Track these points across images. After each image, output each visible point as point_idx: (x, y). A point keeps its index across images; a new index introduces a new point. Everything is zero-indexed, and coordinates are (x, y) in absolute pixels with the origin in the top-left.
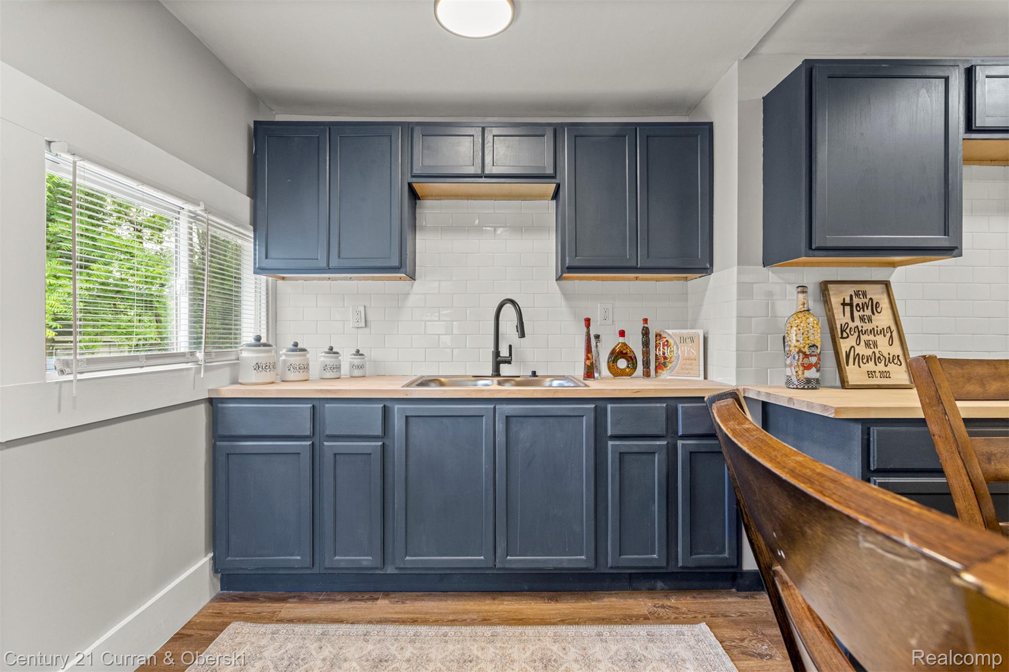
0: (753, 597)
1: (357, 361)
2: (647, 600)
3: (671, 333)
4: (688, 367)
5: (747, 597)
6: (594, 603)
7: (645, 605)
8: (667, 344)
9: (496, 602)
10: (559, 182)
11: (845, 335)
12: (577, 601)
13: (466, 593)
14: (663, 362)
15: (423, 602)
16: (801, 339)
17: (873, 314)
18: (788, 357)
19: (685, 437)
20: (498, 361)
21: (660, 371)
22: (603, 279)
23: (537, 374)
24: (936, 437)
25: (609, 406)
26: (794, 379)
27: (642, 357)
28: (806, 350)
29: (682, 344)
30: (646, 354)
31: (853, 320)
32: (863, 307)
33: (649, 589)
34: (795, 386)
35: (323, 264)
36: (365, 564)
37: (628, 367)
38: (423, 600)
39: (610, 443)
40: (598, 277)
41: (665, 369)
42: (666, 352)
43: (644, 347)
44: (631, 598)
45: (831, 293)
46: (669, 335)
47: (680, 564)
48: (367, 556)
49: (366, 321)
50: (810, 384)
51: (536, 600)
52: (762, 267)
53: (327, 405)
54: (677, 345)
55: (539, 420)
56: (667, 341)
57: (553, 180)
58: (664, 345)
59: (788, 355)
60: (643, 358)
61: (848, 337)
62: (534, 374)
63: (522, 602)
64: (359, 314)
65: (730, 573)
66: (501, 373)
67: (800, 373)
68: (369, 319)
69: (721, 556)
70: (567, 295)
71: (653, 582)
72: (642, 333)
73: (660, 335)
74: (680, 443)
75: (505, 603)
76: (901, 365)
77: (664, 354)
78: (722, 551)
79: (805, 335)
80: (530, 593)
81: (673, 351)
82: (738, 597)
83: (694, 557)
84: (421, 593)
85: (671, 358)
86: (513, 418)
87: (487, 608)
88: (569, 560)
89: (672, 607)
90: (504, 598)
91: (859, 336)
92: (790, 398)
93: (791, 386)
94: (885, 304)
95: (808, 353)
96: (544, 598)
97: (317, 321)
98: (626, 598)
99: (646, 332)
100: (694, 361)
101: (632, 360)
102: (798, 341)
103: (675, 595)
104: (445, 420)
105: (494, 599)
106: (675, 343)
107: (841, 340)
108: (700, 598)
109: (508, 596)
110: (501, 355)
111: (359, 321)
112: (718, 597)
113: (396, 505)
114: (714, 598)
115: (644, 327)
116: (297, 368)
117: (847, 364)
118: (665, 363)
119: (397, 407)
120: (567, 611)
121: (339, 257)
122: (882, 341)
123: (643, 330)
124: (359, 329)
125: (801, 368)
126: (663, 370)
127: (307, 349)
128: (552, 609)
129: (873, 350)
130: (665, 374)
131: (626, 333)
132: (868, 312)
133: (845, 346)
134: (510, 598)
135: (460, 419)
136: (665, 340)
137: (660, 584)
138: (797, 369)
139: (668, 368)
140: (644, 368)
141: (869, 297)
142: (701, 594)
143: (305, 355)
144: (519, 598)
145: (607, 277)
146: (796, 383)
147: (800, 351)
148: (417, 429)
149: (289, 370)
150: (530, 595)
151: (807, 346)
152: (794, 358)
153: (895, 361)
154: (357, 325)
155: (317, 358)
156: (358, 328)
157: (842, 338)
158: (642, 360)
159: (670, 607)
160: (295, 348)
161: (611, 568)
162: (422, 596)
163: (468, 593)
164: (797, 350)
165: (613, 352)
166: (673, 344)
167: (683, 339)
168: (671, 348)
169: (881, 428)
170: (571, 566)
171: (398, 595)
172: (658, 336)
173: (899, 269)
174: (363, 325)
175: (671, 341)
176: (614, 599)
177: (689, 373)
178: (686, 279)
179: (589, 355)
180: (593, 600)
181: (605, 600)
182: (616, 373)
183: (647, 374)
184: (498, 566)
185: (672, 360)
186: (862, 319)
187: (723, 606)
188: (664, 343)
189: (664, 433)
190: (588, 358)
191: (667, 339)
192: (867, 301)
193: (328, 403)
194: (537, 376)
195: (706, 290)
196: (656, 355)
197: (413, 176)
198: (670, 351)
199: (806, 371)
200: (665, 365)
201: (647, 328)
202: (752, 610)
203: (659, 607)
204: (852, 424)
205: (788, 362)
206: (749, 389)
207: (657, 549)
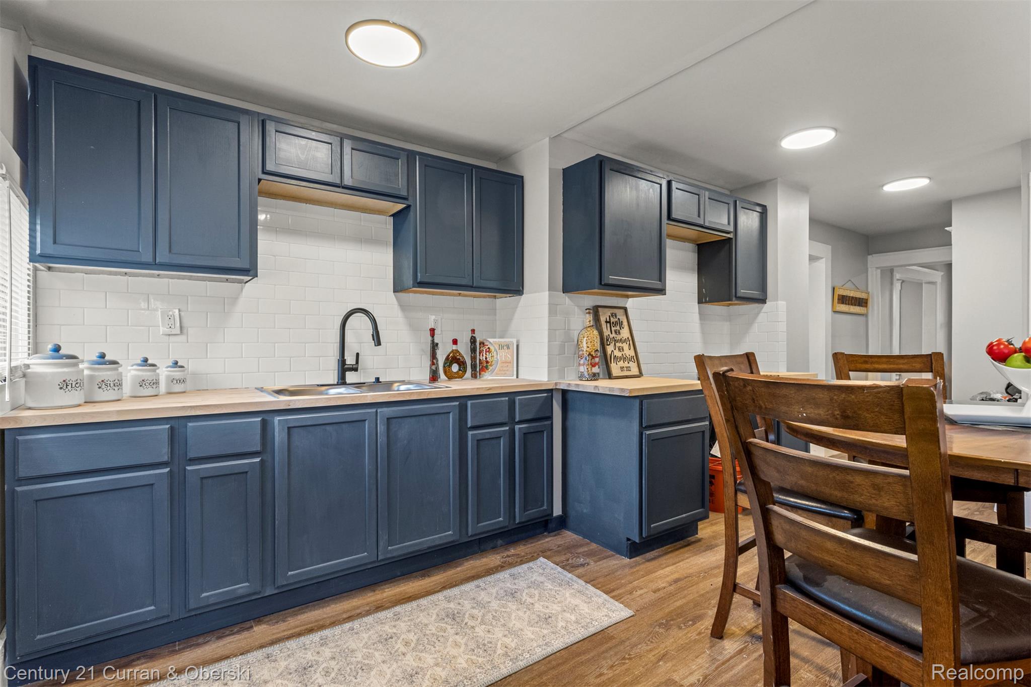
0: (559, 534)
1: (177, 374)
2: (496, 556)
3: (492, 342)
4: (505, 369)
5: (555, 535)
6: (459, 569)
7: (496, 558)
8: (489, 350)
9: (377, 592)
10: (409, 204)
11: (608, 343)
12: (445, 571)
13: (344, 595)
14: (485, 365)
15: (306, 614)
16: (590, 346)
17: (621, 329)
18: (582, 359)
19: (520, 422)
20: (344, 368)
21: (483, 373)
22: (433, 294)
23: (380, 380)
24: (707, 397)
25: (469, 403)
26: (586, 374)
27: (470, 362)
28: (593, 353)
29: (500, 350)
30: (473, 359)
31: (612, 334)
32: (615, 324)
33: (493, 548)
34: (586, 379)
35: (147, 257)
36: (241, 592)
37: (460, 370)
38: (304, 613)
39: (470, 433)
40: (429, 292)
41: (487, 371)
42: (488, 357)
43: (472, 353)
44: (483, 558)
45: (600, 314)
46: (490, 343)
47: (517, 521)
48: (242, 583)
49: (181, 327)
50: (595, 377)
51: (411, 580)
52: (562, 293)
53: (190, 424)
54: (497, 352)
55: (413, 419)
56: (489, 348)
57: (406, 202)
58: (486, 352)
59: (581, 357)
60: (472, 362)
61: (610, 344)
62: (377, 379)
63: (400, 586)
64: (172, 318)
65: (543, 521)
66: (346, 380)
67: (589, 369)
68: (185, 324)
69: (542, 509)
70: (403, 307)
71: (495, 542)
72: (471, 341)
73: (483, 343)
74: (517, 427)
75: (386, 590)
76: (635, 362)
77: (486, 358)
78: (542, 505)
79: (592, 343)
80: (403, 577)
81: (493, 356)
82: (551, 536)
83: (526, 513)
84: (297, 608)
85: (492, 362)
86: (393, 419)
87: (372, 599)
88: (440, 538)
89: (514, 555)
90: (382, 587)
91: (615, 344)
92: (596, 386)
93: (584, 379)
94: (625, 323)
95: (594, 355)
96: (416, 577)
97: (107, 326)
98: (480, 559)
99: (473, 340)
100: (509, 364)
101: (462, 364)
102: (588, 347)
103: (512, 547)
104: (328, 428)
105: (374, 591)
106: (495, 350)
107: (607, 346)
108: (529, 544)
109: (385, 585)
110: (347, 363)
111: (173, 327)
112: (539, 540)
113: (277, 522)
114: (537, 542)
115: (472, 336)
116: (112, 385)
117: (611, 363)
118: (487, 366)
119: (277, 419)
120: (442, 580)
121: (170, 251)
122: (625, 346)
123: (471, 338)
124: (171, 337)
125: (590, 366)
126: (485, 372)
127: (118, 361)
128: (430, 583)
129: (622, 353)
130: (487, 376)
131: (458, 342)
132: (618, 328)
133: (609, 349)
134: (387, 586)
135: (344, 426)
136: (487, 347)
137: (500, 542)
138: (588, 367)
139: (490, 370)
140: (472, 371)
141: (618, 317)
142: (527, 542)
143: (116, 369)
144: (395, 584)
145: (446, 293)
146: (587, 376)
147: (590, 354)
148: (299, 440)
149: (100, 388)
150: (403, 579)
151: (594, 351)
152: (586, 359)
153: (632, 360)
154: (168, 331)
155: (130, 373)
156: (169, 335)
157: (608, 345)
158: (470, 365)
159: (513, 555)
160: (102, 360)
161: (471, 536)
162: (303, 609)
163: (346, 594)
164: (588, 353)
165: (447, 358)
166: (493, 351)
167: (501, 347)
168: (492, 354)
169: (648, 401)
170: (441, 542)
171: (272, 617)
172: (482, 344)
173: (630, 299)
174: (178, 331)
175: (492, 348)
176: (472, 562)
177: (505, 374)
178: (495, 297)
179: (434, 361)
180: (457, 567)
181: (466, 564)
182: (450, 376)
183: (474, 376)
184: (380, 558)
185: (493, 363)
186: (616, 332)
187: (545, 545)
188: (486, 350)
189: (507, 420)
190: (433, 364)
191: (489, 346)
192: (617, 320)
193: (190, 422)
194: (381, 382)
195: (517, 308)
196: (480, 360)
197: (264, 172)
198: (491, 357)
199: (593, 368)
200: (487, 368)
201: (475, 337)
202: (563, 542)
203: (506, 557)
204: (632, 400)
205: (582, 362)
206: (560, 383)
207: (502, 513)
